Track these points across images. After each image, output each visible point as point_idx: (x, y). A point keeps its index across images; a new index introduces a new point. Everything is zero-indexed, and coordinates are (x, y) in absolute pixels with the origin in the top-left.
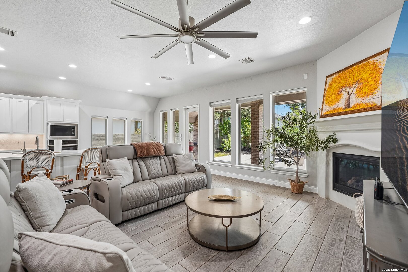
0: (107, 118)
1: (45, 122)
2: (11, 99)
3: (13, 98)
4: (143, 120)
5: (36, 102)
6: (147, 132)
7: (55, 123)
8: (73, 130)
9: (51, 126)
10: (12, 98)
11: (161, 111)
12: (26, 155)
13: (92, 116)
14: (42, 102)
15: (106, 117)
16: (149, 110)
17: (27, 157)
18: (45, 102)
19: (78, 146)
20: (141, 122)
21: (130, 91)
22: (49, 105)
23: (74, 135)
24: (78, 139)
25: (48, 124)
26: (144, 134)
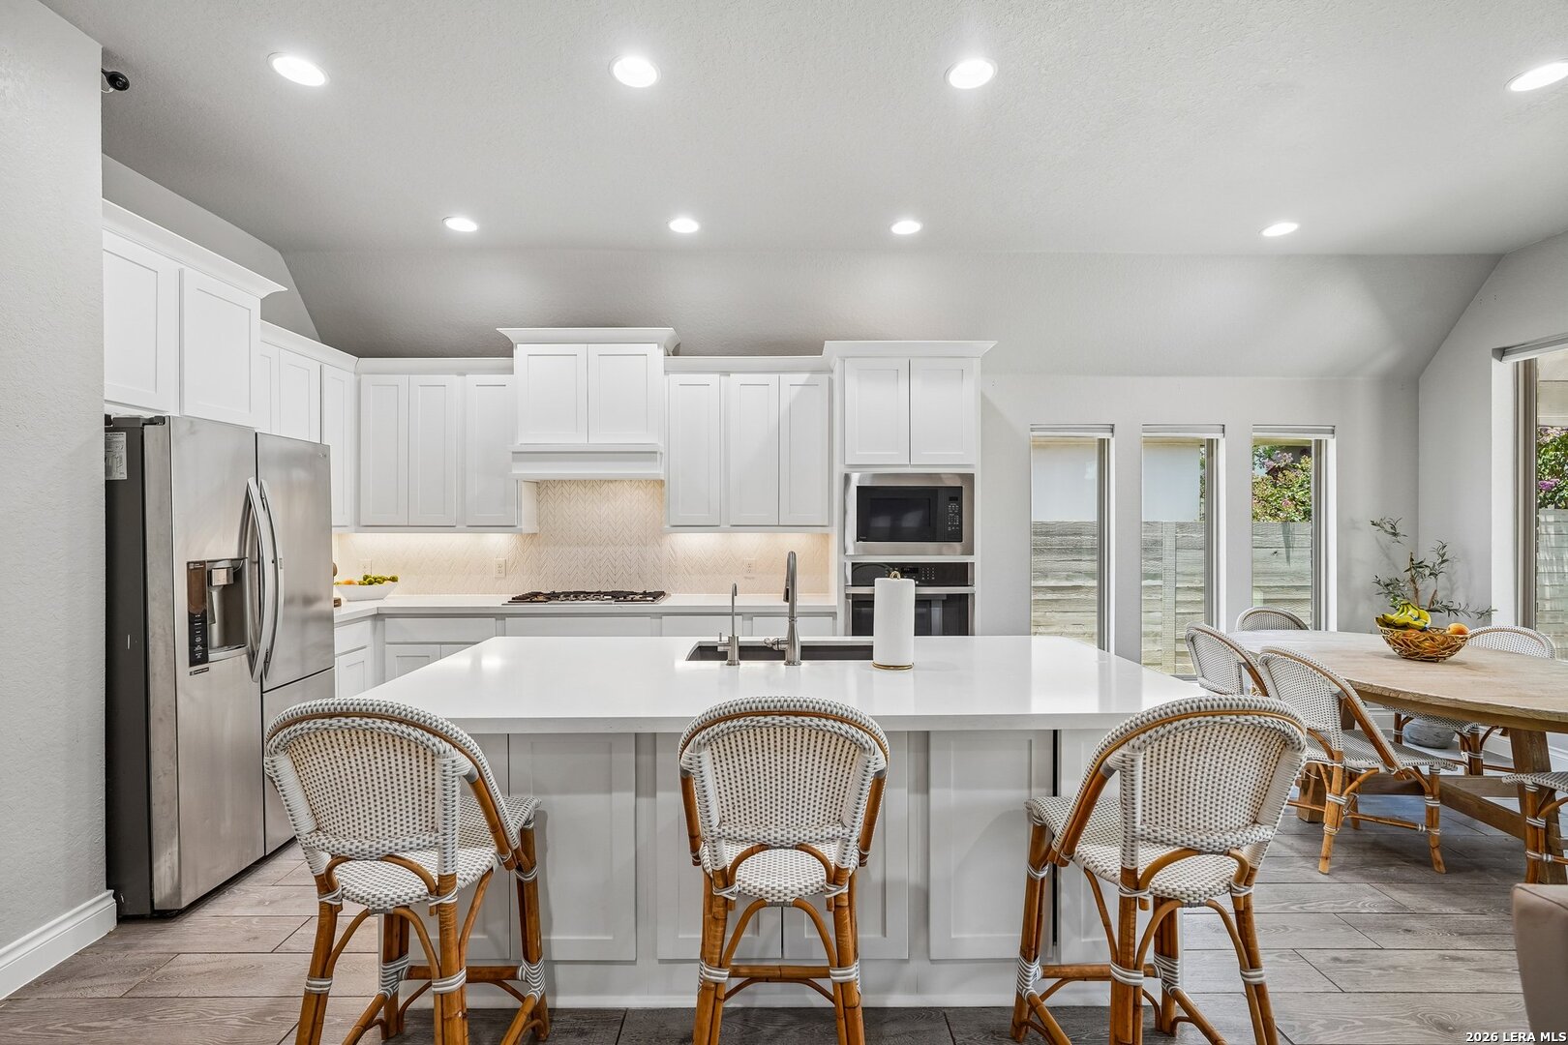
0: (1106, 435)
1: (839, 471)
2: (724, 378)
3: (733, 372)
4: (1333, 432)
5: (803, 378)
6: (1365, 508)
7: (876, 476)
8: (953, 506)
9: (859, 488)
10: (727, 373)
11: (1502, 353)
12: (697, 738)
13: (1032, 430)
14: (825, 377)
15: (1103, 430)
16: (1387, 358)
17: (706, 755)
18: (836, 377)
19: (973, 594)
20: (1319, 443)
21: (1280, 229)
22: (851, 383)
23: (956, 536)
24: (976, 559)
25: (847, 478)
26: (1346, 527)
